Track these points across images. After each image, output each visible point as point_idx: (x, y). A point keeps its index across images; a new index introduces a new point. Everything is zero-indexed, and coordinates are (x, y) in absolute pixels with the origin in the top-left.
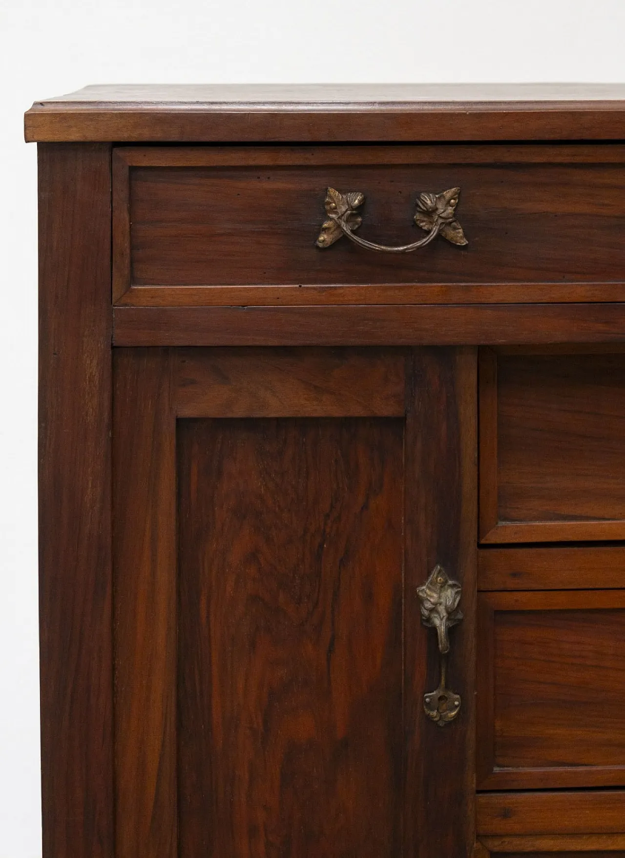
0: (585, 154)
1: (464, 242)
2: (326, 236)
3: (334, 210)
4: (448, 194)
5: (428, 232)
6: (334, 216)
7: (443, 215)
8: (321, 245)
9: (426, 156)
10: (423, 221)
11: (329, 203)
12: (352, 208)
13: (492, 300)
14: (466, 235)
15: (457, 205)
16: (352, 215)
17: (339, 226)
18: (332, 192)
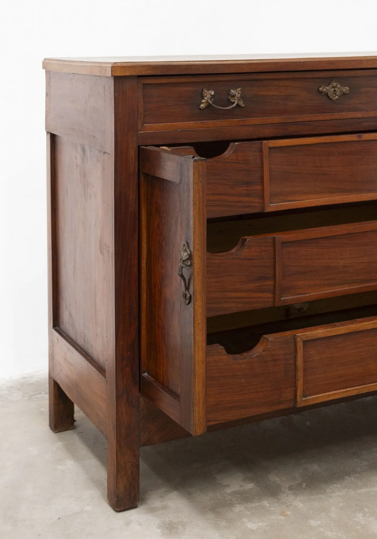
0: (278, 76)
1: (243, 106)
2: (203, 105)
3: (205, 96)
4: (239, 89)
5: (233, 103)
6: (206, 98)
7: (238, 97)
8: (202, 108)
9: (232, 78)
10: (231, 99)
11: (204, 94)
12: (212, 95)
13: (252, 124)
14: (244, 103)
15: (241, 93)
16: (211, 98)
17: (208, 102)
18: (205, 90)
